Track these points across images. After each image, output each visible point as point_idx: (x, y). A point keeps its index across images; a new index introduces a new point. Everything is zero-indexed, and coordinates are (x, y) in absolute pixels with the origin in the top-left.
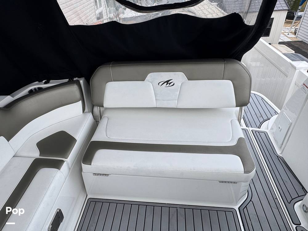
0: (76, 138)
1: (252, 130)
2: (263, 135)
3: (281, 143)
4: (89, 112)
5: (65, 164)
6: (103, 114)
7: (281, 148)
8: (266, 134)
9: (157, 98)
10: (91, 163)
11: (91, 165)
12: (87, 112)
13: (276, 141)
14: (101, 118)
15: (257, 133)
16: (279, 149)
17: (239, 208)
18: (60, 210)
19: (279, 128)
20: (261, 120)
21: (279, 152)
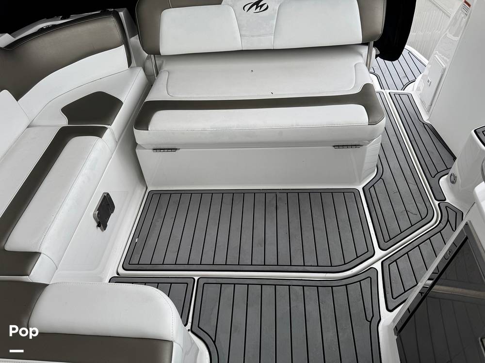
0: (122, 100)
1: (389, 93)
2: (405, 98)
3: (429, 104)
4: (138, 66)
5: (108, 132)
6: (160, 68)
7: (429, 111)
8: (409, 96)
9: (243, 33)
10: (148, 128)
11: (148, 130)
12: (134, 67)
13: (422, 102)
14: (157, 73)
15: (397, 96)
16: (427, 114)
17: (363, 188)
18: (108, 194)
19: (428, 81)
20: (405, 81)
21: (425, 118)
